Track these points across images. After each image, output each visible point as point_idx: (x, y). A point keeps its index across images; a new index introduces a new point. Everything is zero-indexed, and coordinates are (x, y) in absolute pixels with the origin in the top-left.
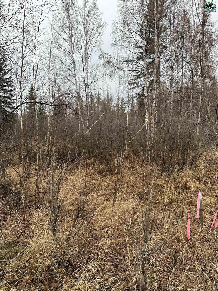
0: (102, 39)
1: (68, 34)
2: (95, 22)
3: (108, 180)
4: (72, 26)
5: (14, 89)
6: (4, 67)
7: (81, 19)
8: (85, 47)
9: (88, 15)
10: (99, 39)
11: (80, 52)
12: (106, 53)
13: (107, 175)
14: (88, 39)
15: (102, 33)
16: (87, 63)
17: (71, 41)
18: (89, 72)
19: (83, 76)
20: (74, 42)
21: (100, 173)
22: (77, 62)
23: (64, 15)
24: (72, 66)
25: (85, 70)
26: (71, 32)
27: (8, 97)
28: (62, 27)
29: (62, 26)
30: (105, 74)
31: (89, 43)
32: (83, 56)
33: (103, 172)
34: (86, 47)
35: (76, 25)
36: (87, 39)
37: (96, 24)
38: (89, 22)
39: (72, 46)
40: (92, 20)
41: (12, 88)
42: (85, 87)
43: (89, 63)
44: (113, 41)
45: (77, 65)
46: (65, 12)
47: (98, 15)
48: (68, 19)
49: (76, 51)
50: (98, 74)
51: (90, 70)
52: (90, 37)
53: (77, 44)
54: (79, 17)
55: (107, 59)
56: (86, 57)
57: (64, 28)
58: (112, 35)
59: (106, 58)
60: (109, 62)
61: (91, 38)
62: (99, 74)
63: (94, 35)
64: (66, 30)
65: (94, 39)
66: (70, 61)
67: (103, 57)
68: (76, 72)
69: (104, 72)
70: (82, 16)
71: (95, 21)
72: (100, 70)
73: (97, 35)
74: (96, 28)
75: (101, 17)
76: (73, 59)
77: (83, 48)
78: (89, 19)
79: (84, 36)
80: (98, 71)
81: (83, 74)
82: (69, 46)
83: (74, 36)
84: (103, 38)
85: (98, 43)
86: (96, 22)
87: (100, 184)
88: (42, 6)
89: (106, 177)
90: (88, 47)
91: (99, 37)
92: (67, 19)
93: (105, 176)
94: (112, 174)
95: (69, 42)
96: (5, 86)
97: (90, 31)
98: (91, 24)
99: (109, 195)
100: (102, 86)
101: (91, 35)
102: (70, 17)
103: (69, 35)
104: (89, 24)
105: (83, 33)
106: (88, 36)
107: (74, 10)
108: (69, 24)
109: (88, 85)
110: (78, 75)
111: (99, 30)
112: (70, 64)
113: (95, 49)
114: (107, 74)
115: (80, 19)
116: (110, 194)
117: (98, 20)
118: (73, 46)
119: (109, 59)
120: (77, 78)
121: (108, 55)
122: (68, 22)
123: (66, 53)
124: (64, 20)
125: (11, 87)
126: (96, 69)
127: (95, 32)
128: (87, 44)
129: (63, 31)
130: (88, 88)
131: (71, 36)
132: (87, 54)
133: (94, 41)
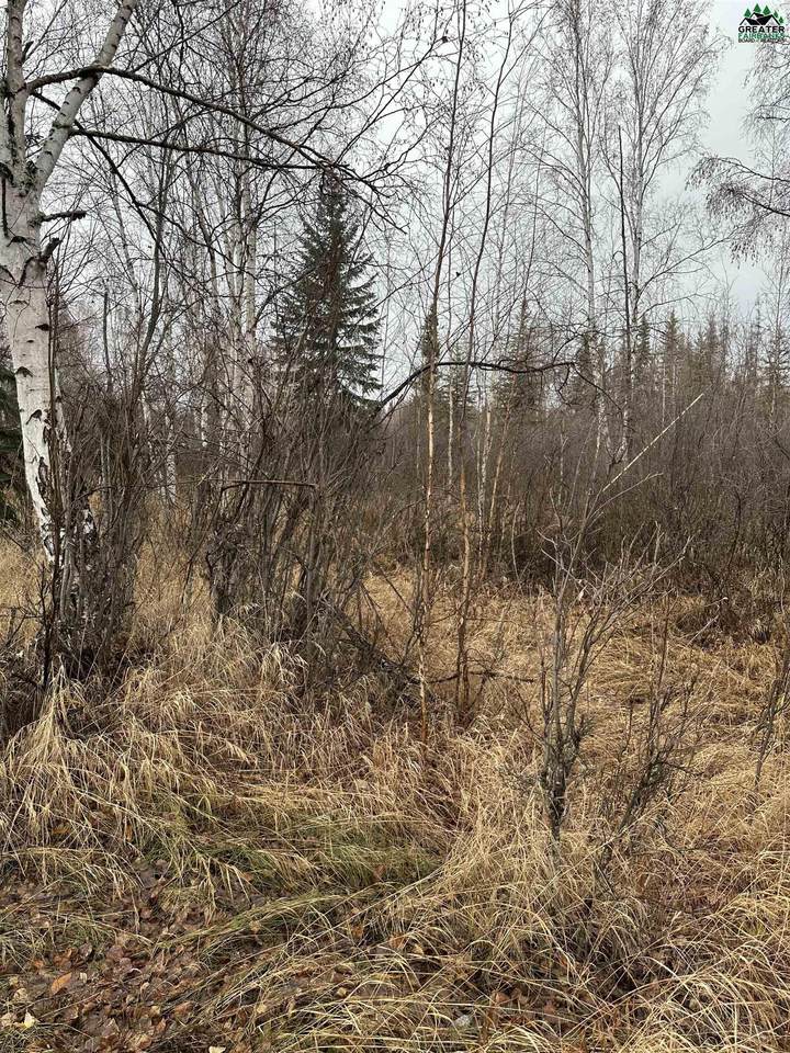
0: (705, 107)
1: (572, 105)
2: (678, 43)
3: (717, 660)
4: (587, 75)
5: (378, 323)
6: (352, 249)
7: (623, 42)
8: (634, 147)
9: (652, 22)
10: (692, 107)
11: (612, 168)
12: (723, 156)
13: (712, 641)
14: (648, 112)
15: (705, 82)
16: (640, 204)
17: (581, 132)
18: (645, 239)
19: (619, 257)
20: (591, 133)
21: (680, 627)
22: (601, 205)
23: (559, 39)
24: (578, 222)
25: (628, 233)
26: (581, 96)
27: (358, 349)
28: (551, 85)
29: (552, 79)
30: (710, 240)
31: (651, 128)
32: (625, 181)
33: (695, 625)
34: (637, 145)
35: (602, 67)
36: (641, 113)
37: (682, 50)
38: (655, 47)
39: (585, 149)
40: (668, 37)
41: (373, 320)
42: (624, 295)
43: (647, 205)
44: (756, 103)
45: (598, 216)
46: (565, 28)
47: (694, 13)
48: (575, 53)
49: (597, 164)
50: (680, 242)
51: (647, 232)
52: (655, 103)
53: (602, 140)
54: (616, 36)
55: (723, 180)
56: (635, 182)
57: (558, 89)
58: (753, 81)
59: (721, 175)
60: (734, 192)
61: (659, 110)
62: (685, 244)
63: (673, 92)
64: (564, 94)
65: (673, 109)
66: (572, 204)
67: (707, 175)
68: (593, 244)
69: (705, 232)
70: (627, 31)
71: (680, 39)
72: (690, 228)
73: (686, 90)
74: (682, 65)
75: (703, 20)
76: (586, 197)
77: (627, 150)
78: (656, 35)
79: (631, 105)
80: (679, 233)
81: (621, 249)
82: (570, 152)
83: (594, 109)
84: (710, 102)
85: (688, 123)
86: (685, 44)
87: (682, 670)
88: (512, 17)
89: (707, 646)
90: (644, 146)
91: (694, 99)
92: (571, 51)
93: (704, 643)
94: (736, 639)
95: (574, 136)
96: (352, 314)
97: (655, 80)
98: (662, 56)
99: (726, 718)
100: (693, 288)
101: (660, 94)
102: (583, 41)
103: (575, 110)
104: (654, 54)
105: (630, 93)
106: (648, 103)
107: (597, 13)
108: (575, 69)
109: (636, 287)
110: (600, 252)
111: (694, 74)
112: (573, 217)
113: (675, 146)
114: (718, 239)
115: (619, 44)
116: (730, 715)
117: (692, 34)
118: (589, 146)
119: (734, 178)
120: (597, 267)
121: (728, 166)
122: (572, 65)
123: (561, 178)
124: (559, 59)
125: (369, 315)
126: (672, 224)
127: (677, 82)
128: (641, 134)
129: (556, 99)
130: (638, 297)
131: (581, 110)
132: (641, 170)
133: (672, 115)
